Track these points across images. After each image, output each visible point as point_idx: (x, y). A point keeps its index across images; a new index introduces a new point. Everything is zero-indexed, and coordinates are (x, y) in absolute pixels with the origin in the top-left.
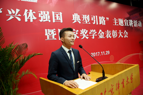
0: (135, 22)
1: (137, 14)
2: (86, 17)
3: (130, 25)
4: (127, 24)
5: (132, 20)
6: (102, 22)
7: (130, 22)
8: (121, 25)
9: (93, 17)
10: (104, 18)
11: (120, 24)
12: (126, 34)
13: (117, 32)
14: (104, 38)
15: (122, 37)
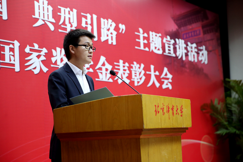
0: (192, 48)
1: (197, 26)
2: (69, 13)
3: (178, 54)
4: (172, 52)
5: (183, 41)
6: (108, 36)
7: (177, 46)
8: (156, 51)
9: (86, 17)
10: (114, 25)
11: (152, 47)
12: (168, 79)
13: (144, 69)
14: (111, 80)
15: (158, 85)
